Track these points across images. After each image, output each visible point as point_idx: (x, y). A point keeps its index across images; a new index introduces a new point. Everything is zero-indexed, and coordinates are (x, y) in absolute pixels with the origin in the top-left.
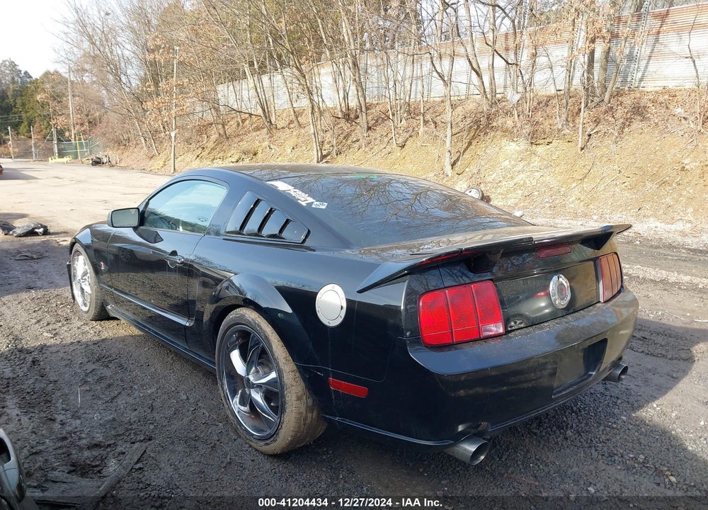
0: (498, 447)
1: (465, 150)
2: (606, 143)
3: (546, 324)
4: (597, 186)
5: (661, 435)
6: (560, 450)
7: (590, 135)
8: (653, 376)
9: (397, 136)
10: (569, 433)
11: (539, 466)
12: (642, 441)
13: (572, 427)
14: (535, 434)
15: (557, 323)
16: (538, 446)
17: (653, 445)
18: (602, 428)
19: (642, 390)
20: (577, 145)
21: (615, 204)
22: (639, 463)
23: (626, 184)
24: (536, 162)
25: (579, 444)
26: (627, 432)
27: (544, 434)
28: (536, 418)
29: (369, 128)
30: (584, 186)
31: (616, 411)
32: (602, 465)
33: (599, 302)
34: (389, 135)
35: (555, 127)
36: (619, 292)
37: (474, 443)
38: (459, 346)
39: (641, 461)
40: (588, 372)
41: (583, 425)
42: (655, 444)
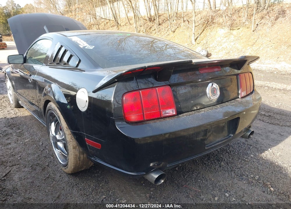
0: (184, 170)
1: (201, 33)
2: (264, 28)
3: (203, 110)
4: (259, 48)
5: (270, 165)
6: (216, 173)
7: (257, 25)
8: (271, 134)
9: (172, 27)
10: (222, 163)
11: (203, 181)
12: (259, 168)
13: (225, 160)
14: (205, 164)
15: (210, 109)
16: (205, 170)
17: (265, 170)
18: (240, 161)
19: (264, 141)
20: (251, 29)
21: (267, 56)
22: (255, 180)
23: (272, 47)
24: (232, 38)
25: (226, 169)
26: (252, 163)
27: (210, 164)
28: (208, 155)
29: (160, 24)
30: (254, 48)
31: (249, 152)
32: (236, 181)
33: (239, 98)
34: (168, 27)
35: (242, 22)
36: (252, 93)
37: (157, 174)
38: (148, 122)
39: (257, 179)
40: (229, 134)
41: (230, 159)
42: (266, 170)
